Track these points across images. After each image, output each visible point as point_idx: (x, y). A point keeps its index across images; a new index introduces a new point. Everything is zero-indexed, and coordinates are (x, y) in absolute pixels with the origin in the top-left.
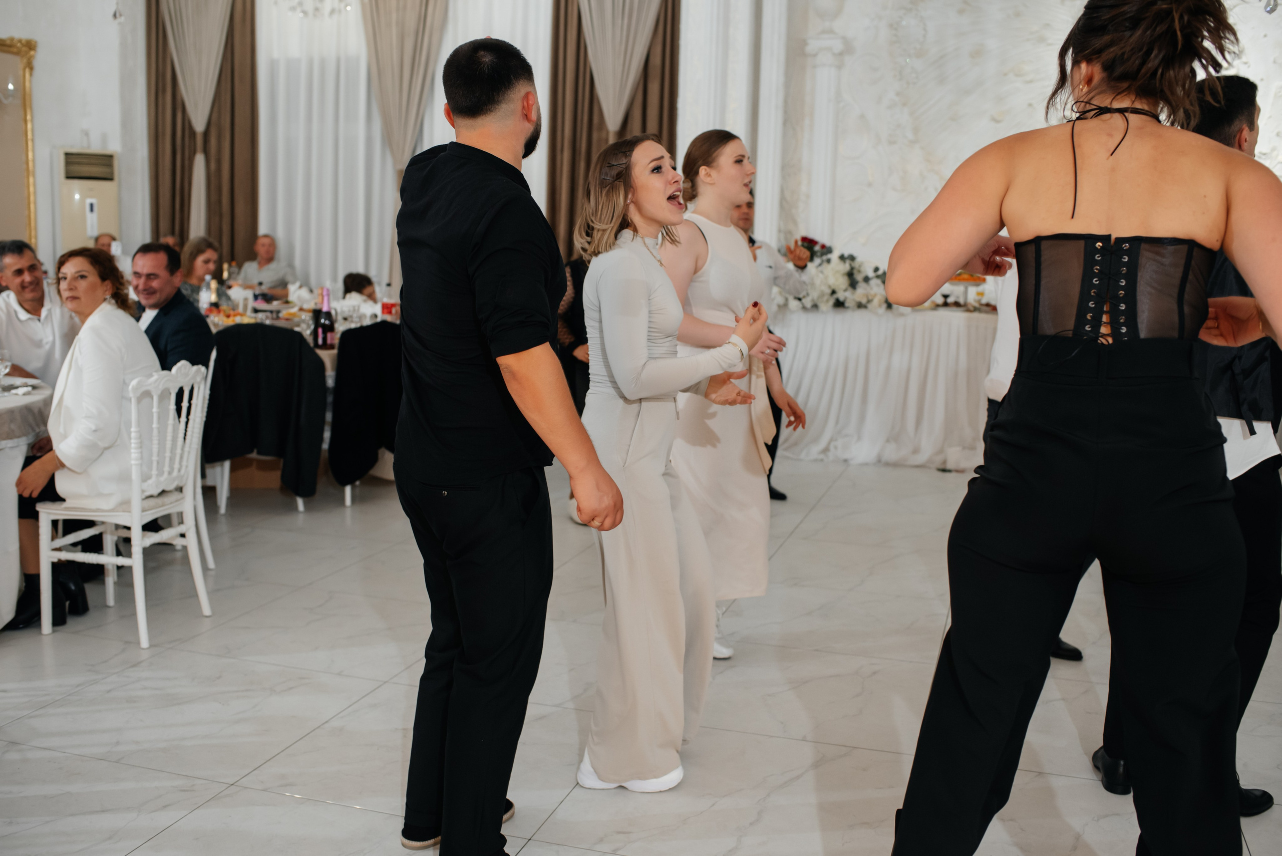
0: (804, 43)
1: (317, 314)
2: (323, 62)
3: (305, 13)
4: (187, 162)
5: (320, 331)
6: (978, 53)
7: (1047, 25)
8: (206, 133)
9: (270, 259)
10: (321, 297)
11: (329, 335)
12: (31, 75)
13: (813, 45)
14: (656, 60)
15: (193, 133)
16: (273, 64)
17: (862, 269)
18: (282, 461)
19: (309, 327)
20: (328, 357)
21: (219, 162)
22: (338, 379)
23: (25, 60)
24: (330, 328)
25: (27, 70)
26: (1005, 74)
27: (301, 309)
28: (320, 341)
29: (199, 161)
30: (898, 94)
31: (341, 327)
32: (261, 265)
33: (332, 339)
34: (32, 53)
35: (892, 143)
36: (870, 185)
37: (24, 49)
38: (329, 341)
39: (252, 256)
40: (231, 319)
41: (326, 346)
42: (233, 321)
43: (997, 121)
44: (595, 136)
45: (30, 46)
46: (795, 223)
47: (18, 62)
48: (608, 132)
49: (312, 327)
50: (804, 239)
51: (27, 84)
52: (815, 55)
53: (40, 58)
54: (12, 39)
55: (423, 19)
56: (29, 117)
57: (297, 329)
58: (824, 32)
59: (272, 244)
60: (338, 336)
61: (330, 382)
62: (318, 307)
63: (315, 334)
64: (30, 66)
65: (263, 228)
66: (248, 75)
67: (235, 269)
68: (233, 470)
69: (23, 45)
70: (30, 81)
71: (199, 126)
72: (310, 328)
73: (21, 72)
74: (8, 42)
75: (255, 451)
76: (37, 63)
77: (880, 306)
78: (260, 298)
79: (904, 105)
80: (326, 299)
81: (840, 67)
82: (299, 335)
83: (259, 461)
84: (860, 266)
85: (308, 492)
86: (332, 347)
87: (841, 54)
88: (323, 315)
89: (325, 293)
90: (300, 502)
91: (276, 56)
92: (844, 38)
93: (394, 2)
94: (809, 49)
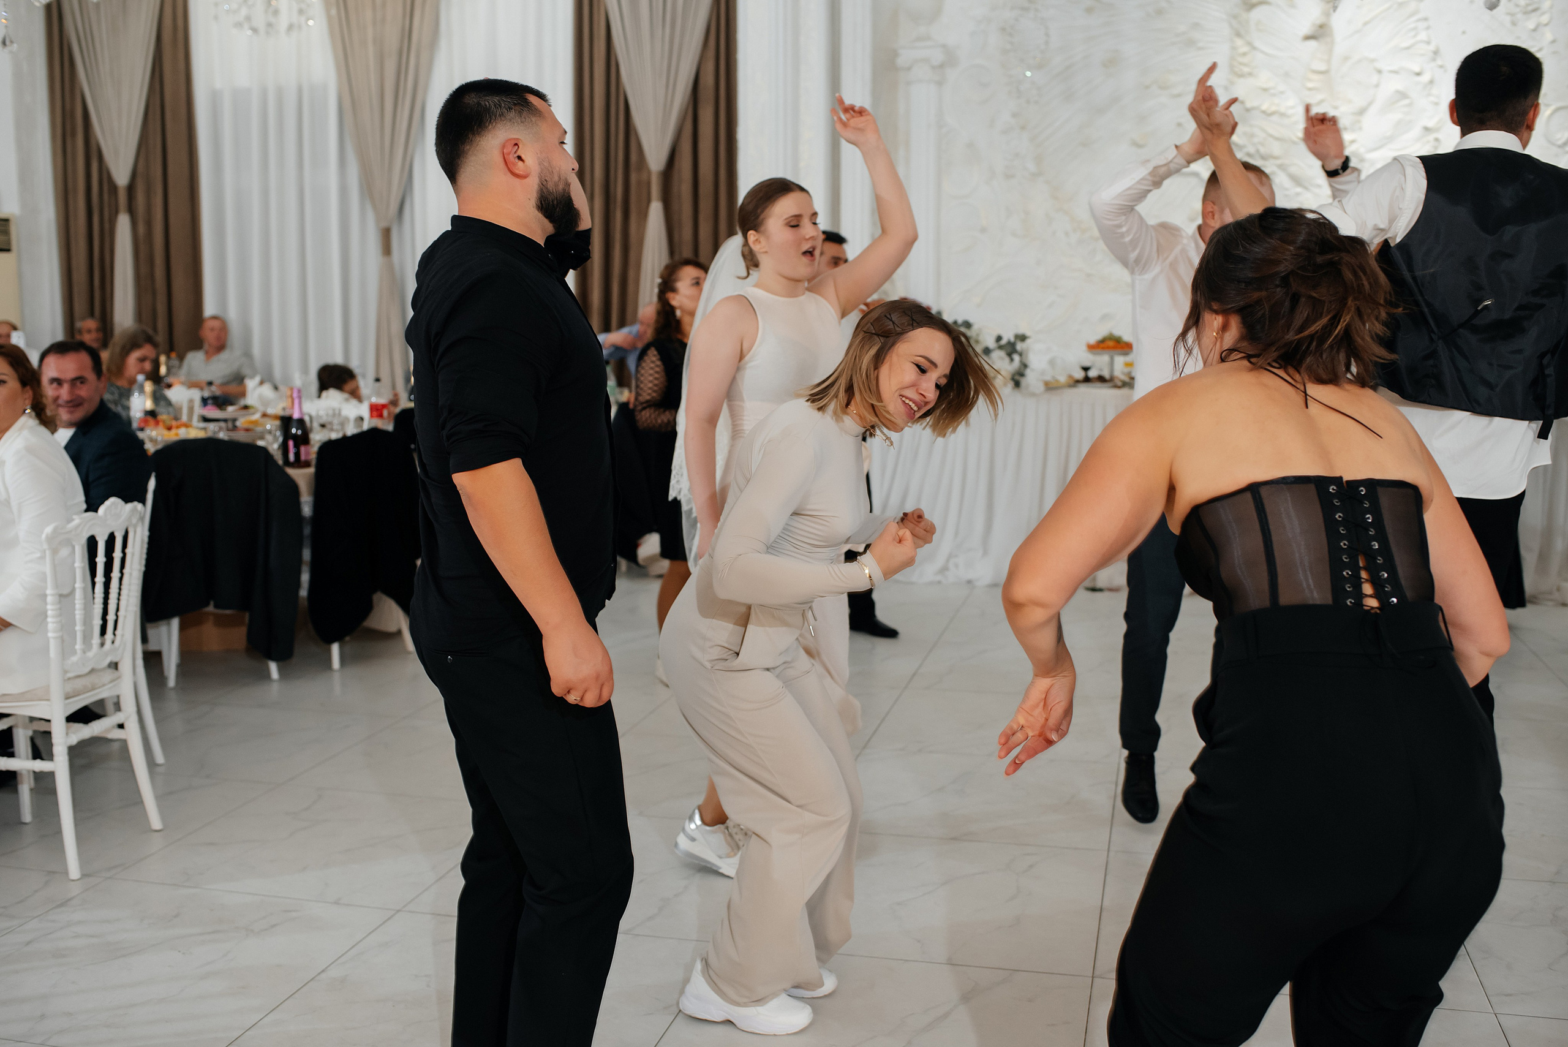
0: (895, 54)
1: (286, 422)
2: (280, 92)
3: (255, 30)
4: (107, 226)
5: (291, 443)
6: (1112, 62)
7: (1196, 26)
8: (131, 188)
9: (221, 347)
10: (290, 400)
11: (303, 449)
13: (905, 57)
14: (708, 80)
15: (114, 188)
16: (215, 97)
17: (981, 338)
18: (247, 616)
19: (275, 439)
20: (302, 477)
21: (149, 224)
22: (317, 506)
24: (304, 439)
26: (1147, 87)
27: (264, 415)
28: (292, 457)
29: (123, 223)
30: (1014, 115)
31: (318, 437)
32: (209, 355)
33: (307, 453)
35: (1008, 176)
36: (983, 230)
38: (303, 457)
39: (196, 344)
40: (174, 431)
41: (299, 463)
42: (177, 434)
43: (1139, 147)
44: (634, 177)
48: (649, 172)
49: (281, 439)
52: (909, 69)
55: (407, 34)
57: (260, 443)
58: (919, 39)
59: (223, 329)
60: (314, 448)
61: (307, 510)
62: (287, 413)
63: (284, 447)
65: (209, 309)
66: (183, 111)
67: (175, 362)
68: (182, 628)
71: (121, 176)
72: (277, 440)
75: (212, 603)
77: (1005, 385)
78: (210, 402)
79: (1023, 128)
80: (296, 402)
81: (940, 83)
82: (264, 450)
83: (216, 616)
84: (978, 335)
85: (283, 655)
86: (307, 464)
87: (942, 66)
88: (295, 424)
89: (295, 395)
90: (273, 667)
91: (218, 85)
92: (944, 46)
93: (369, 14)
94: (901, 61)
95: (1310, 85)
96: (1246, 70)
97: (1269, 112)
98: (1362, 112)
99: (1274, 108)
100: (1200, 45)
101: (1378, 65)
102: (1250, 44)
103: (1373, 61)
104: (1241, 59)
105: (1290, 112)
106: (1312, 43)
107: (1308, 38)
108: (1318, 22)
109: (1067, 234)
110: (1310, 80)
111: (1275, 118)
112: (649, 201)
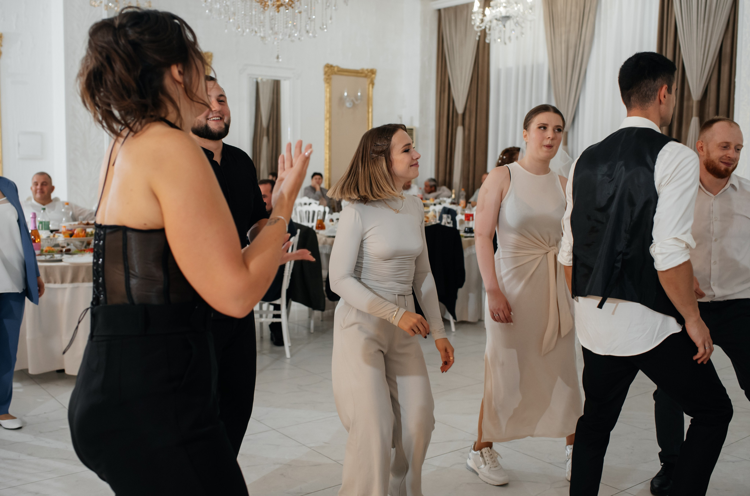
2: (525, 68)
4: (454, 131)
8: (464, 114)
12: (373, 87)
14: (727, 50)
15: (457, 114)
16: (499, 72)
21: (469, 130)
23: (369, 80)
25: (371, 86)
29: (460, 130)
34: (373, 76)
37: (370, 74)
44: (685, 104)
45: (373, 72)
47: (367, 81)
48: (693, 101)
51: (370, 93)
53: (378, 79)
54: (363, 70)
56: (370, 110)
64: (372, 83)
66: (485, 79)
69: (368, 72)
70: (372, 91)
71: (460, 110)
73: (366, 86)
74: (361, 71)
76: (376, 81)
91: (500, 66)
112: (692, 117)
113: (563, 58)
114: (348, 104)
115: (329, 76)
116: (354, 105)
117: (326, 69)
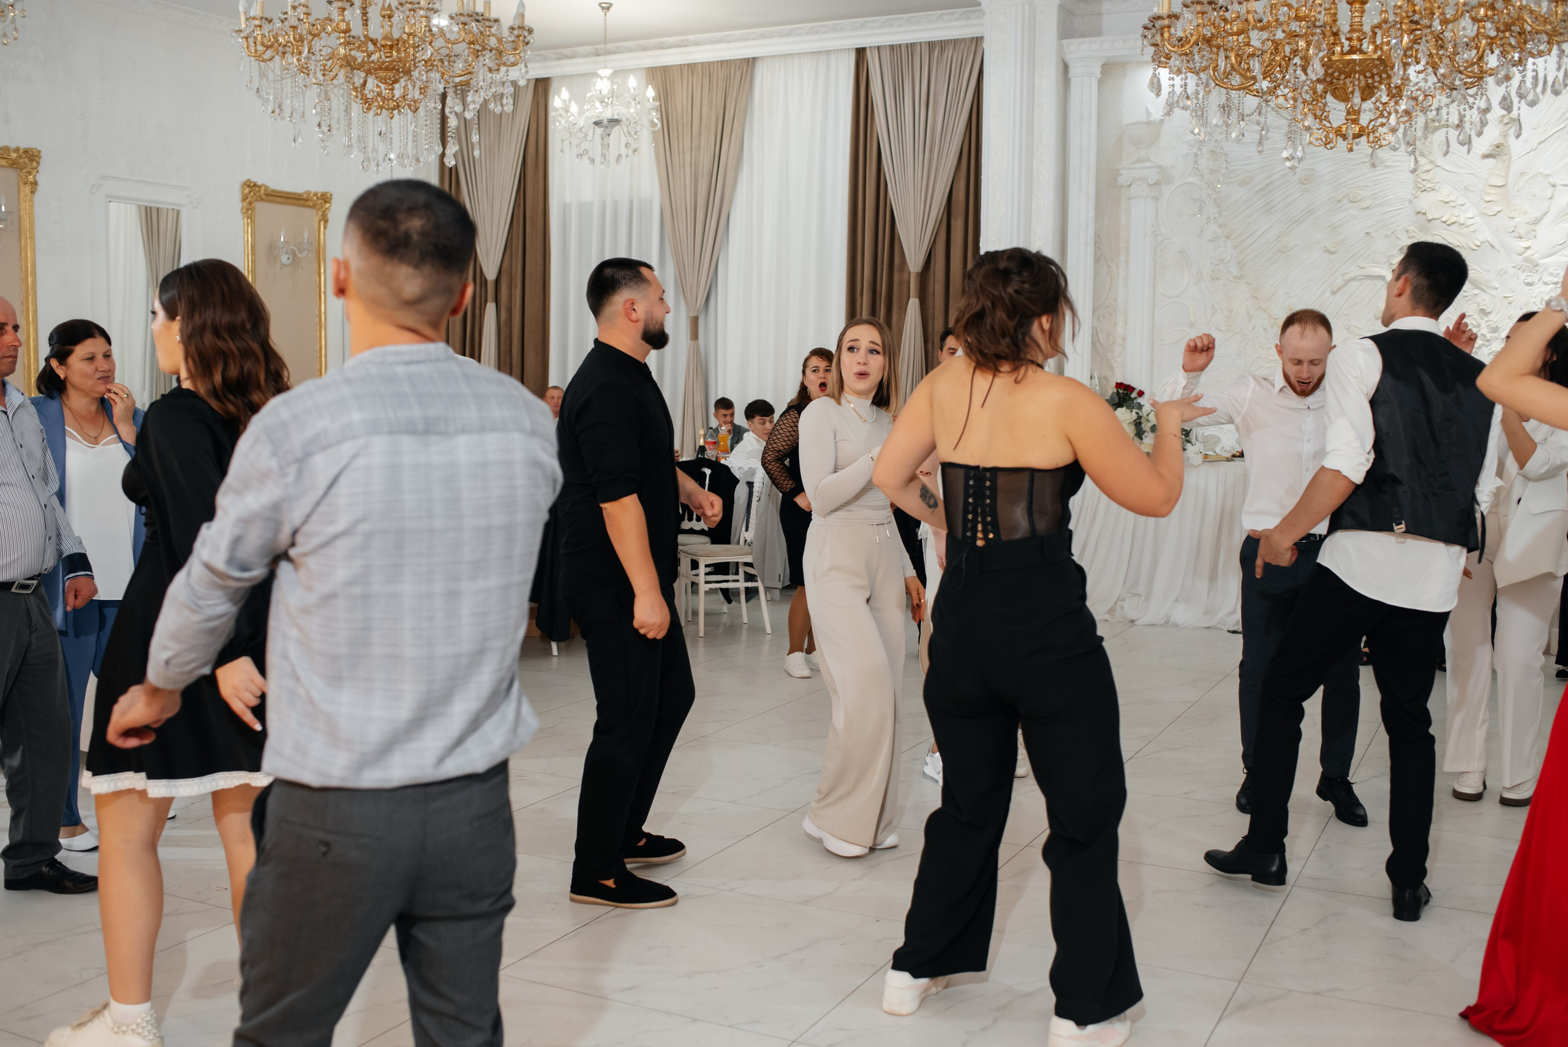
0: (1117, 174)
2: (615, 204)
3: (592, 161)
4: (477, 312)
6: (1308, 179)
8: (497, 281)
12: (325, 228)
13: (1125, 177)
15: (484, 281)
16: (565, 209)
21: (510, 310)
23: (320, 213)
25: (322, 224)
26: (1339, 201)
29: (491, 308)
34: (327, 205)
35: (1215, 279)
36: (1192, 325)
37: (319, 201)
43: (1333, 253)
44: (896, 277)
45: (325, 198)
46: (1111, 368)
47: (313, 215)
48: (909, 273)
50: (1119, 385)
51: (322, 237)
52: (1129, 186)
53: (335, 211)
54: (308, 193)
55: (717, 157)
56: (322, 270)
58: (1138, 161)
64: (325, 219)
66: (540, 221)
69: (322, 198)
70: (325, 234)
71: (491, 274)
73: (316, 226)
74: (305, 196)
76: (330, 216)
79: (1228, 237)
81: (1156, 199)
87: (1157, 183)
91: (568, 200)
92: (1159, 167)
93: (687, 142)
94: (1121, 180)
95: (1488, 198)
96: (1429, 185)
97: (1447, 223)
98: (1536, 222)
99: (1454, 219)
100: (1387, 164)
101: (1552, 180)
102: (1432, 162)
103: (1547, 176)
104: (1424, 176)
105: (1469, 222)
106: (1491, 161)
107: (1486, 156)
108: (1495, 143)
109: (1265, 329)
110: (1487, 194)
111: (1454, 228)
112: (909, 298)
113: (688, 192)
114: (284, 258)
115: (250, 203)
116: (295, 259)
117: (247, 190)
